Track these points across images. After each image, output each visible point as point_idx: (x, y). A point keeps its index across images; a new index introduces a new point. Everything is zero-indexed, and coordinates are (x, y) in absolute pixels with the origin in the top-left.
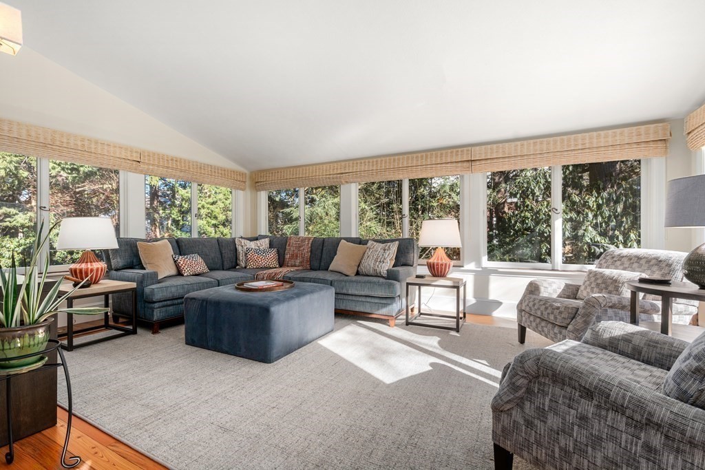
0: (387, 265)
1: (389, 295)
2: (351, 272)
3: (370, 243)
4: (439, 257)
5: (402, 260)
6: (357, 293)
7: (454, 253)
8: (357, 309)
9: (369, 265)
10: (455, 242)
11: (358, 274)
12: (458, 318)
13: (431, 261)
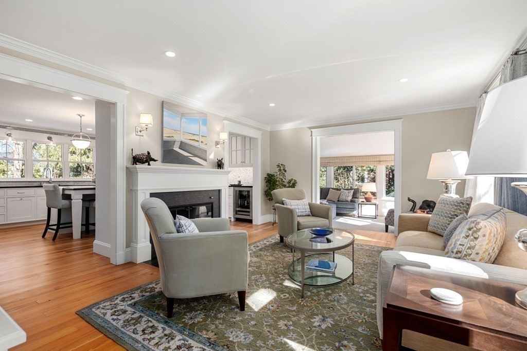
0: (350, 198)
1: (353, 207)
2: (336, 200)
3: (342, 190)
4: (369, 195)
5: (355, 196)
6: (342, 207)
7: (374, 194)
8: (343, 212)
9: (343, 197)
10: (374, 190)
11: (338, 201)
12: (376, 216)
13: (366, 196)
